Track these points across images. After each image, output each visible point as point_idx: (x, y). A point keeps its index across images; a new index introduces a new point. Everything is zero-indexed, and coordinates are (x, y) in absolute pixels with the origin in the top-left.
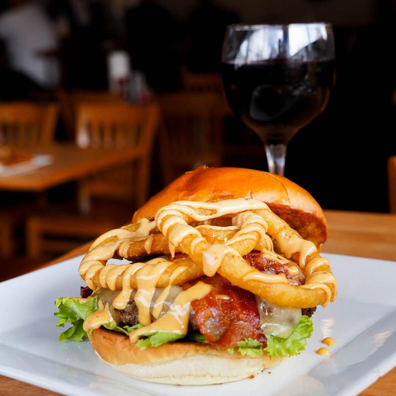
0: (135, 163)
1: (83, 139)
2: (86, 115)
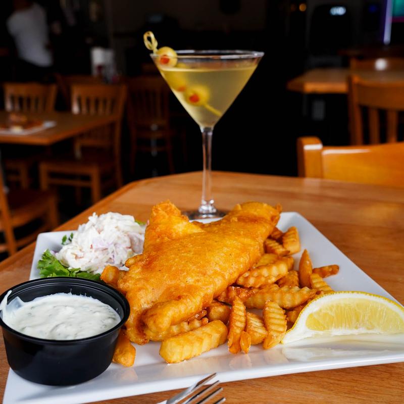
0: (112, 125)
1: (75, 109)
2: (77, 92)
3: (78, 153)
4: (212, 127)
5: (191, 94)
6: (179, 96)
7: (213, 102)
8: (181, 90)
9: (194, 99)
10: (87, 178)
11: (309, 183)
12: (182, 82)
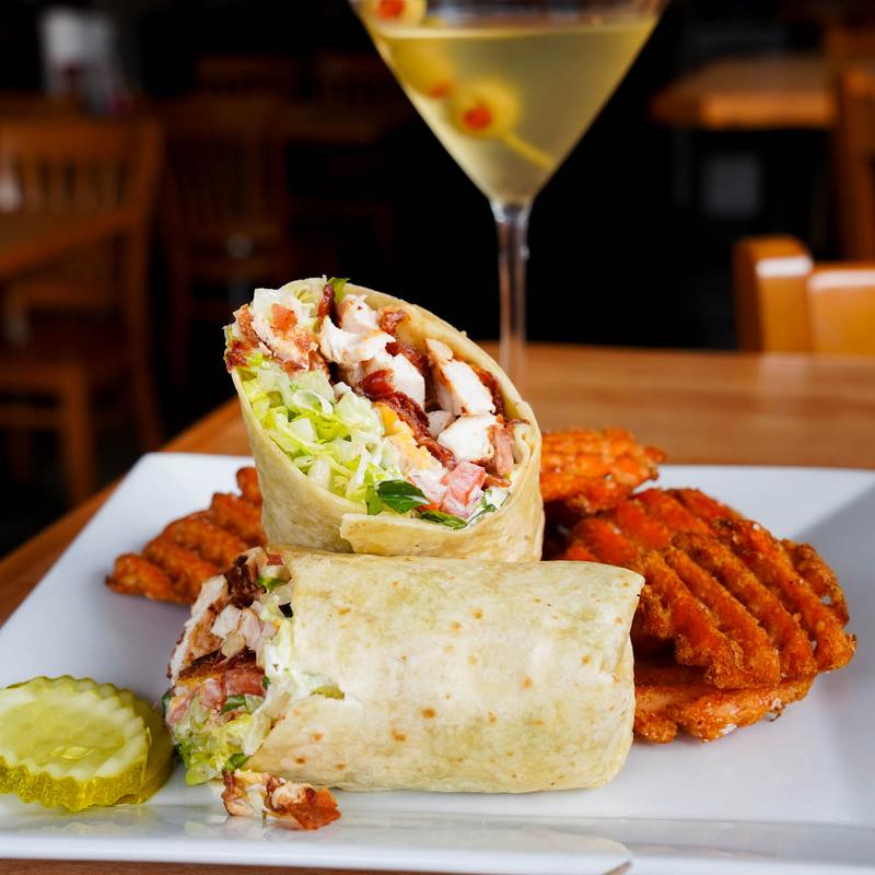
0: (118, 244)
3: (18, 328)
4: (527, 202)
5: (467, 102)
6: (429, 111)
7: (531, 128)
8: (439, 92)
9: (476, 120)
10: (46, 400)
11: (777, 370)
12: (440, 69)
